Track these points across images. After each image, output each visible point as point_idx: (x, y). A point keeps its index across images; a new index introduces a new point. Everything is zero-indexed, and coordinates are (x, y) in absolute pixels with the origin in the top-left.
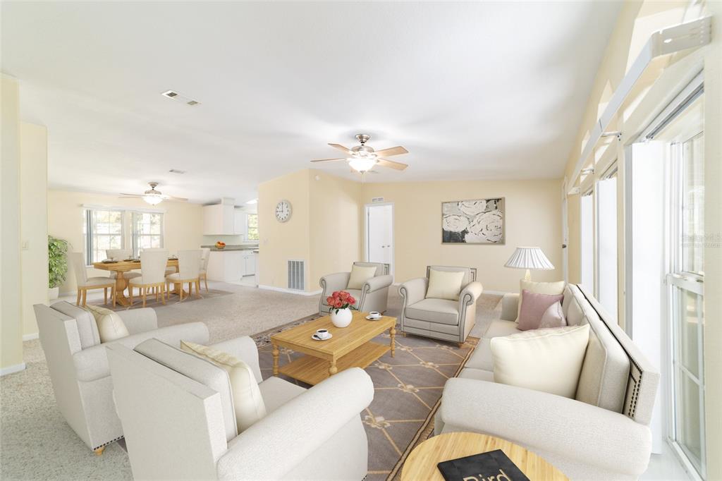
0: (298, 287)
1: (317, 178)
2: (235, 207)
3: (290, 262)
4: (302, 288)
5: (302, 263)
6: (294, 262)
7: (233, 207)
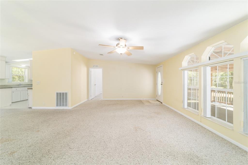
0: (63, 105)
1: (74, 53)
2: (6, 62)
3: (57, 94)
4: (66, 105)
5: (66, 94)
6: (60, 93)
7: (5, 62)
